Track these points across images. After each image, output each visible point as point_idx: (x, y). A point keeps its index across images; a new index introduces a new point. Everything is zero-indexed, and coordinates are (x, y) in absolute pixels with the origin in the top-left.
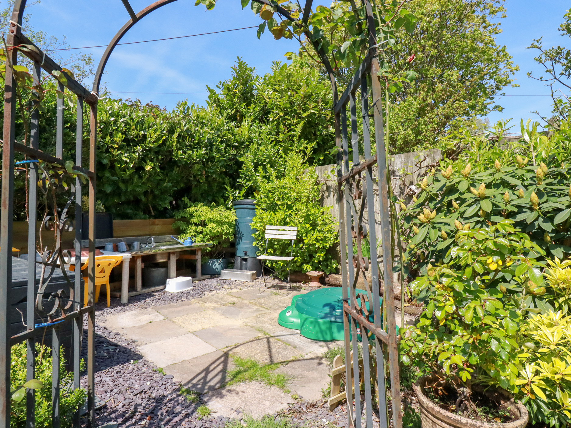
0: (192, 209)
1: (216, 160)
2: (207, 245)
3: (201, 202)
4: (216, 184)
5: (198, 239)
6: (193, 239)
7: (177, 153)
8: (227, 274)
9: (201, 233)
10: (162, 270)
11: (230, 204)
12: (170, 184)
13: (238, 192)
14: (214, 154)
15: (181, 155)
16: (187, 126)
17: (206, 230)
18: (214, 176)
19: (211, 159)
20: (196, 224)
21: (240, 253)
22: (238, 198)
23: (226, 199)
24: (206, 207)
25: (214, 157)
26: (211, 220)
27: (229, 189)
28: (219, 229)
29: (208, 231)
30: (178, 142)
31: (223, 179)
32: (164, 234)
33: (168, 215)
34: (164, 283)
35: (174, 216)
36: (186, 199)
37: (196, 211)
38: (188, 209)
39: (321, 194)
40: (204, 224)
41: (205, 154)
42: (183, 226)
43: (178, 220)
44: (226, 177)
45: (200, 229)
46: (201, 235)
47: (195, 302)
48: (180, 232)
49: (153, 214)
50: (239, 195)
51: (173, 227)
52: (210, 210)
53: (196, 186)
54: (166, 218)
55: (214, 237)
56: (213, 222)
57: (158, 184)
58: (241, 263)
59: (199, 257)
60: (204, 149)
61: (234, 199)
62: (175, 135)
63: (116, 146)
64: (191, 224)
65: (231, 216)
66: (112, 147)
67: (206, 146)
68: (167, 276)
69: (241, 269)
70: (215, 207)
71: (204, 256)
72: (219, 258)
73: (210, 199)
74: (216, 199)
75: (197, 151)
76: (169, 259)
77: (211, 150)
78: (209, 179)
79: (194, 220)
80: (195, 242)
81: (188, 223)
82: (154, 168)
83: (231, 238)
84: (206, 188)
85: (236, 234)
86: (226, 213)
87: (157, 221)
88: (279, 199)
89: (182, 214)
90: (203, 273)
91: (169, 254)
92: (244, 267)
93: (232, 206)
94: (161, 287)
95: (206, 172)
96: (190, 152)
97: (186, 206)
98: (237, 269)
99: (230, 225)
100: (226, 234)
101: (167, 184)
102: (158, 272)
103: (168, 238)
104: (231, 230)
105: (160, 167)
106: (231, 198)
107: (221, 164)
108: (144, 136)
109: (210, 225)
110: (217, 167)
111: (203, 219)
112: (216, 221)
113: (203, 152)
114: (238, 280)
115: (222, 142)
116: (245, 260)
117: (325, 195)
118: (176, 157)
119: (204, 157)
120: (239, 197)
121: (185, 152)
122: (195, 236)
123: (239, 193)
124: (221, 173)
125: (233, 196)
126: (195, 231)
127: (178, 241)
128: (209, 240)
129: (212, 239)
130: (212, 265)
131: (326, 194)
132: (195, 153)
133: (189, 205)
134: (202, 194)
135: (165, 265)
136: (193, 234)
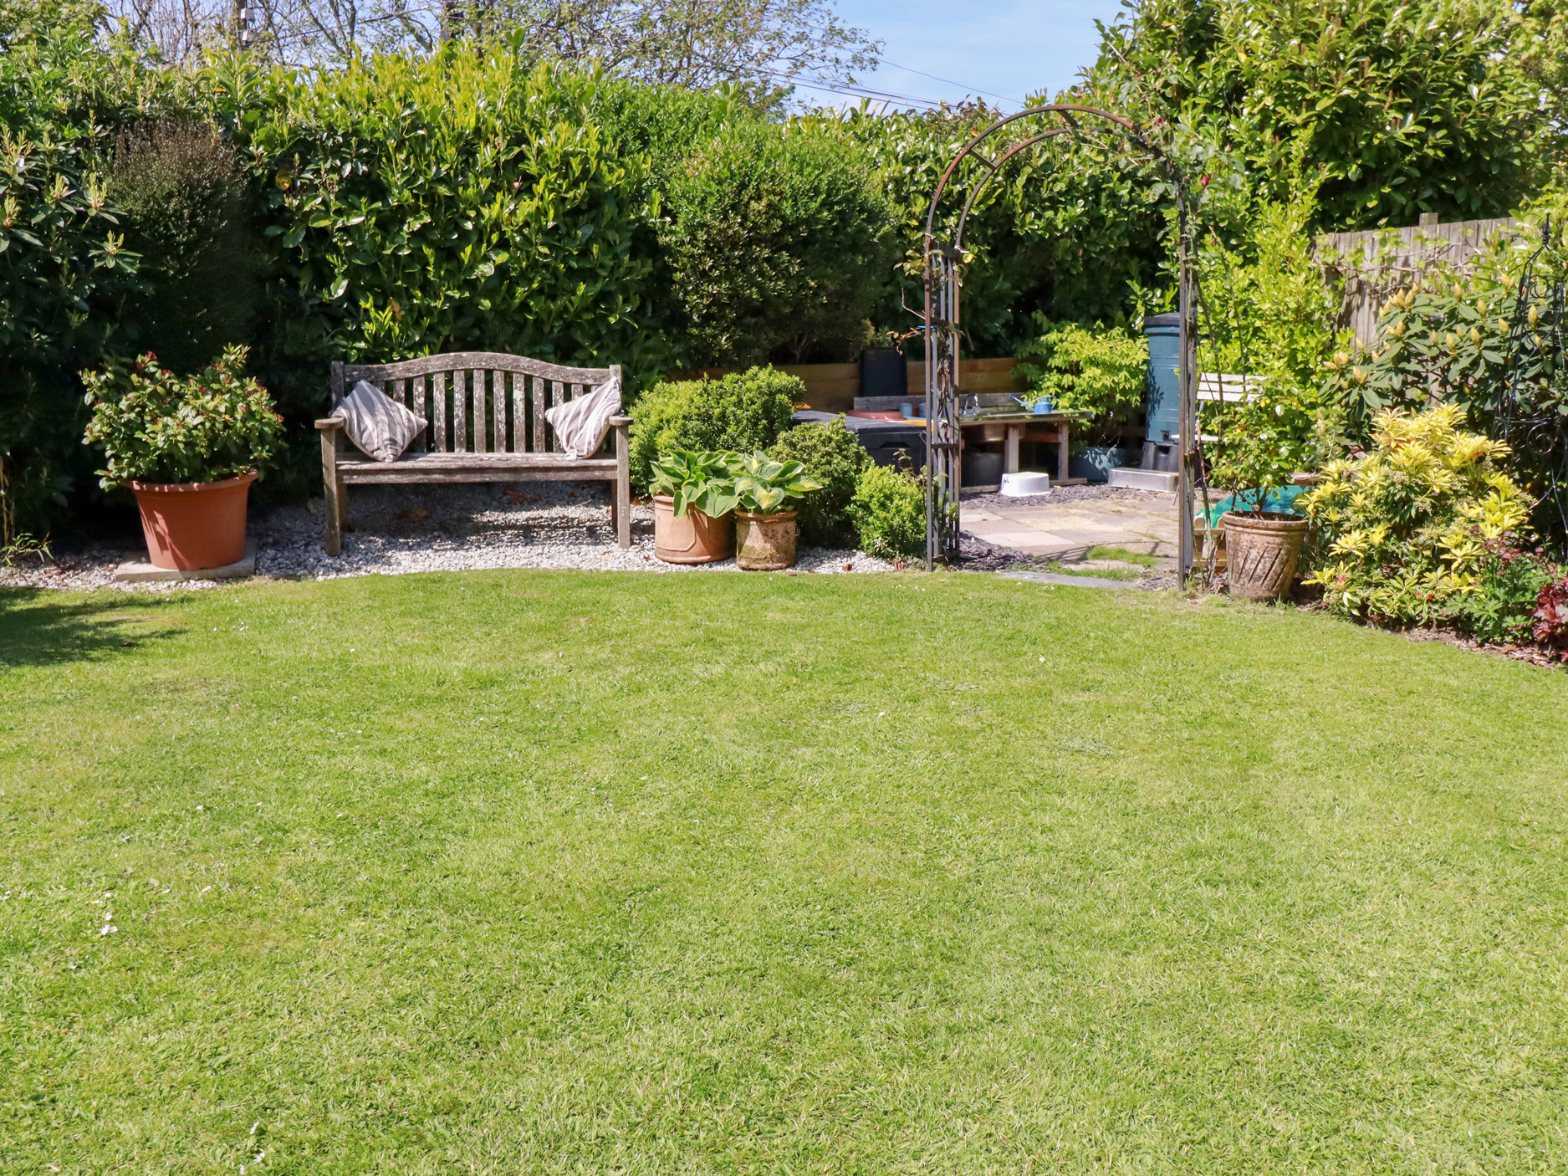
0: (1053, 337)
1: (1108, 224)
2: (1083, 415)
3: (1072, 320)
4: (1107, 277)
5: (1064, 402)
6: (1054, 403)
7: (1023, 220)
8: (1122, 477)
9: (1071, 388)
10: (994, 457)
11: (1139, 323)
12: (1007, 285)
13: (1159, 293)
14: (1104, 211)
15: (1032, 223)
16: (1046, 155)
17: (1082, 382)
18: (1103, 258)
19: (1097, 221)
20: (1061, 371)
21: (1154, 436)
22: (1157, 310)
23: (1129, 311)
24: (1083, 332)
25: (1103, 218)
26: (1093, 362)
27: (1136, 287)
28: (1107, 381)
29: (1085, 386)
30: (1026, 194)
31: (1126, 263)
32: (995, 391)
33: (1001, 351)
34: (997, 481)
35: (1015, 351)
36: (1039, 316)
37: (1061, 341)
38: (1043, 338)
39: (1346, 299)
40: (1075, 369)
41: (1082, 215)
42: (1031, 372)
43: (1023, 360)
44: (1132, 257)
45: (1067, 379)
46: (1070, 394)
47: (1052, 508)
48: (1026, 386)
49: (972, 348)
50: (1161, 302)
51: (1011, 375)
52: (1089, 338)
53: (1062, 283)
54: (998, 356)
55: (1101, 398)
56: (1097, 365)
57: (983, 287)
58: (1156, 458)
59: (1063, 438)
60: (1081, 202)
61: (1149, 312)
62: (1021, 181)
63: (914, 223)
64: (1050, 370)
65: (1136, 352)
66: (908, 226)
67: (1084, 196)
68: (1002, 468)
69: (1155, 467)
70: (1103, 331)
71: (1077, 439)
72: (1110, 446)
73: (1094, 311)
74: (1109, 310)
75: (1065, 209)
76: (1006, 436)
77: (1097, 202)
78: (1093, 266)
79: (1056, 361)
80: (1056, 407)
81: (1044, 368)
82: (978, 257)
83: (1135, 400)
84: (1085, 287)
85: (1148, 392)
86: (1126, 345)
87: (981, 363)
88: (1236, 316)
89: (1031, 348)
90: (1072, 473)
91: (1006, 429)
92: (1161, 464)
93: (1143, 328)
94: (992, 488)
95: (1085, 251)
96: (1049, 214)
97: (1039, 331)
98: (1147, 468)
99: (1134, 372)
100: (1124, 392)
101: (1003, 285)
102: (988, 460)
103: (1002, 398)
104: (1135, 382)
105: (990, 254)
106: (1141, 308)
107: (1118, 232)
108: (962, 194)
109: (1090, 372)
110: (1111, 239)
111: (1074, 358)
112: (1104, 363)
113: (1079, 210)
114: (1144, 488)
115: (1122, 179)
116: (1166, 450)
117: (1354, 304)
118: (1022, 226)
119: (1079, 223)
120: (1161, 306)
121: (1039, 217)
122: (1058, 395)
123: (1162, 296)
124: (1121, 249)
125: (1145, 304)
126: (1058, 385)
127: (1023, 404)
128: (1086, 404)
129: (1093, 402)
130: (1094, 460)
131: (1357, 300)
132: (1061, 215)
133: (1045, 327)
134: (1075, 301)
135: (1000, 448)
136: (1052, 391)
